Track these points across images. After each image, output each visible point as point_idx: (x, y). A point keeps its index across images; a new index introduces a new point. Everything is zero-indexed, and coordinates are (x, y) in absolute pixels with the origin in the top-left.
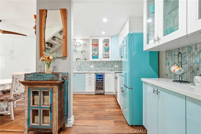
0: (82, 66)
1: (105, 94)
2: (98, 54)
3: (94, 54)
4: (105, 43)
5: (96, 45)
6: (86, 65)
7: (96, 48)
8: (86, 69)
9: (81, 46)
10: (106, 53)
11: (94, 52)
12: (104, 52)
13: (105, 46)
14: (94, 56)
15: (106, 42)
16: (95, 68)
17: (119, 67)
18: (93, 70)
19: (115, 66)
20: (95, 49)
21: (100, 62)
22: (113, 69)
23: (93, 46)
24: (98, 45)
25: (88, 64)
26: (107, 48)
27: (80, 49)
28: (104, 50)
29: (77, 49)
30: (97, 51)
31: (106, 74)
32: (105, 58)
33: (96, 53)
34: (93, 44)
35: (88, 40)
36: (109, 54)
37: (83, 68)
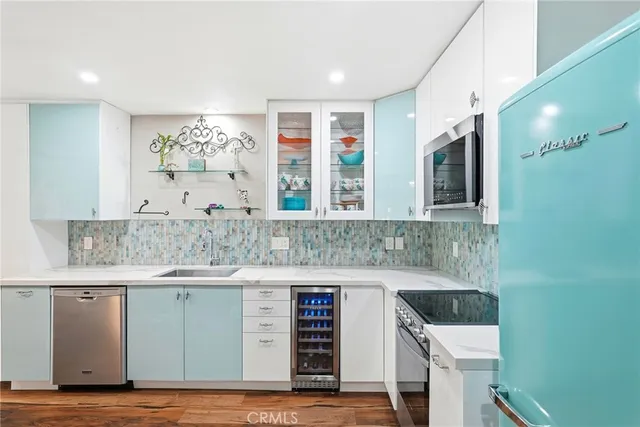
0: (234, 241)
1: (342, 390)
2: (308, 184)
3: (288, 188)
4: (345, 136)
5: (297, 140)
6: (253, 237)
7: (297, 156)
8: (252, 256)
9: (229, 148)
10: (349, 183)
11: (288, 178)
12: (338, 177)
13: (343, 147)
14: (289, 195)
15: (350, 128)
16: (292, 253)
17: (405, 245)
18: (285, 260)
19: (389, 242)
20: (294, 162)
21: (315, 225)
22: (380, 255)
23: (286, 147)
24: (309, 141)
25: (263, 231)
26: (350, 157)
27: (221, 161)
28: (337, 168)
29: (211, 163)
30: (305, 168)
31: (349, 291)
32: (345, 205)
33: (300, 181)
34: (282, 140)
35: (259, 119)
36: (361, 189)
37: (239, 253)
